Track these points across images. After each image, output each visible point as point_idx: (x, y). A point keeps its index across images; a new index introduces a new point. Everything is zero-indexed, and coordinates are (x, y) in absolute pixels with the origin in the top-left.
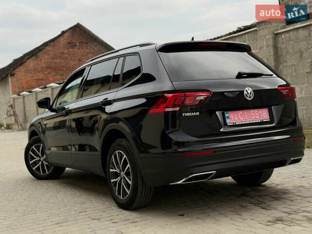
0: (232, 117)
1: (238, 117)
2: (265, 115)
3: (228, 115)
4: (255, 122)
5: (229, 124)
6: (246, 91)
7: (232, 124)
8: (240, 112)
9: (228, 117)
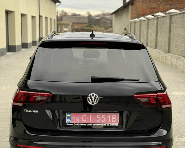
0: (74, 118)
1: (80, 119)
2: (114, 120)
3: (70, 116)
4: (98, 125)
5: (67, 124)
6: (90, 96)
7: (72, 124)
8: (85, 115)
9: (69, 118)
